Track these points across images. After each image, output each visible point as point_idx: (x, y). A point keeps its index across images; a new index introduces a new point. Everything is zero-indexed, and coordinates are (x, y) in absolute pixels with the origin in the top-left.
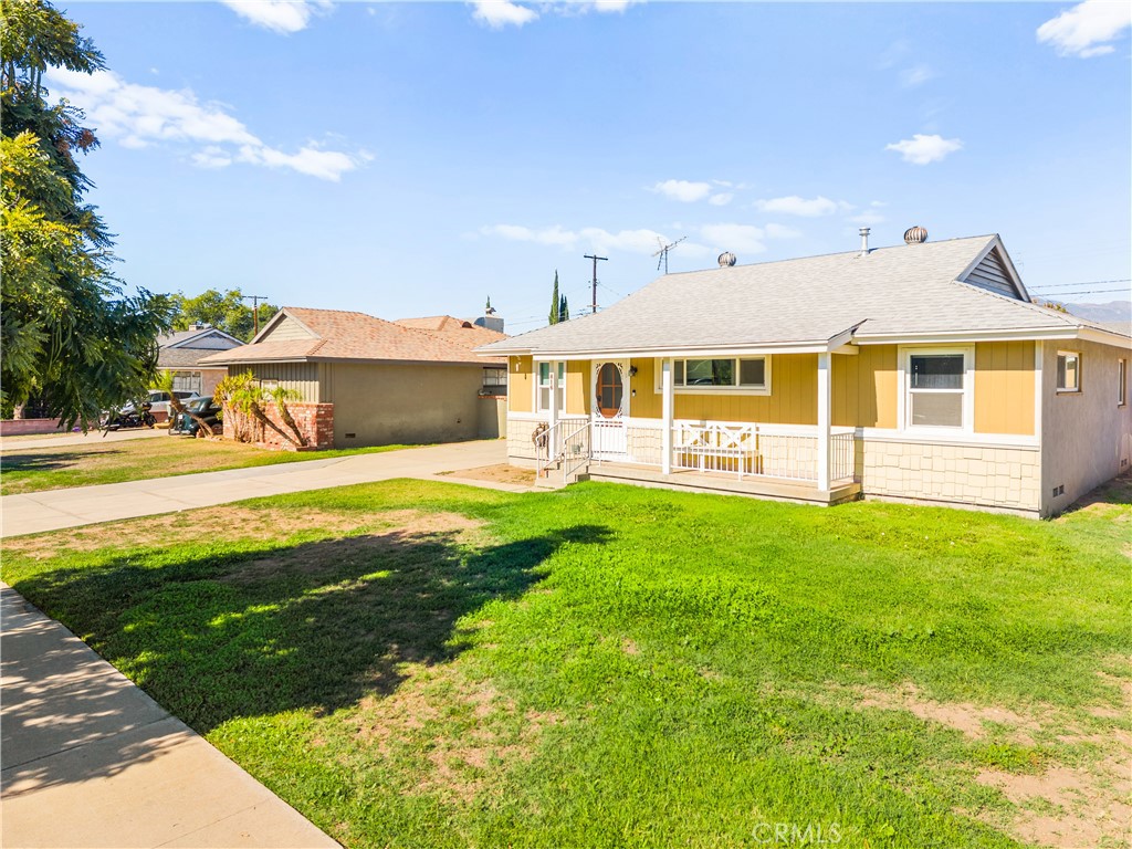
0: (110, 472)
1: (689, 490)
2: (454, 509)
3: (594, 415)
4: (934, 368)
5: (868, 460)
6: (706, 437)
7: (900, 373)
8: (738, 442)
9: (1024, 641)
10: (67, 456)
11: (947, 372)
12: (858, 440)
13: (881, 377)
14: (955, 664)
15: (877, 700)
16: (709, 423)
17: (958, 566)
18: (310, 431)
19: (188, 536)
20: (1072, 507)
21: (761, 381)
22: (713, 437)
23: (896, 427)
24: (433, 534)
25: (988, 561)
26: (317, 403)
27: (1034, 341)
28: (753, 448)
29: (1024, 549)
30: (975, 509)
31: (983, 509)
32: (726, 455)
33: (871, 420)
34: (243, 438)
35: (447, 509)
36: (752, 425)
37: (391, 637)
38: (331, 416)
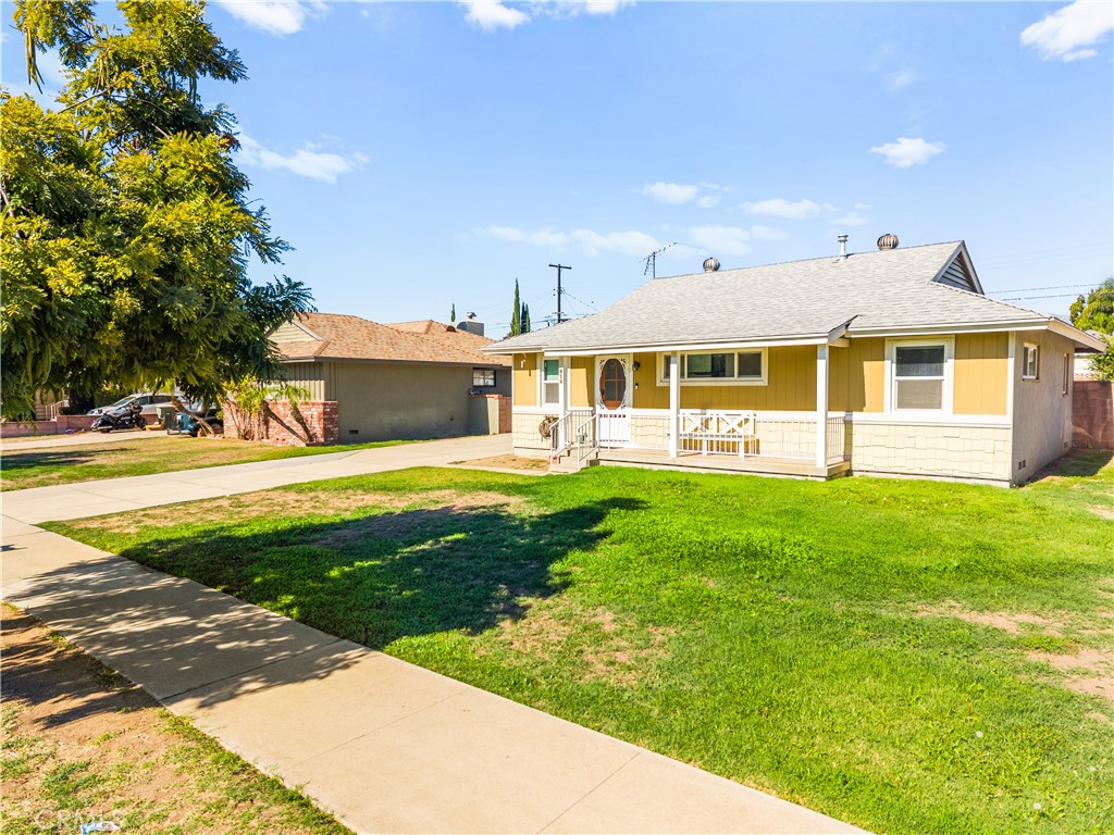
0: (134, 466)
1: (695, 470)
2: (489, 488)
3: (598, 407)
4: (918, 357)
5: (856, 440)
6: (706, 424)
7: (887, 363)
8: (736, 428)
9: (1031, 569)
10: (80, 454)
11: (930, 361)
12: (848, 424)
13: (869, 367)
14: (982, 587)
15: (928, 612)
16: (710, 412)
17: (957, 521)
18: (317, 428)
19: (254, 514)
20: (1033, 479)
21: (757, 372)
22: (712, 425)
23: (882, 411)
24: (484, 507)
25: (980, 517)
26: (323, 401)
27: (1007, 332)
28: (751, 432)
29: (1007, 508)
30: (952, 480)
31: (960, 481)
32: (726, 439)
33: (861, 406)
34: (247, 436)
35: (483, 489)
36: (751, 412)
37: (499, 580)
38: (336, 413)
